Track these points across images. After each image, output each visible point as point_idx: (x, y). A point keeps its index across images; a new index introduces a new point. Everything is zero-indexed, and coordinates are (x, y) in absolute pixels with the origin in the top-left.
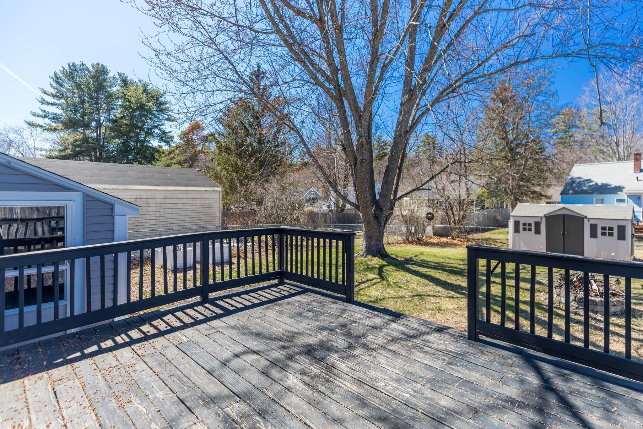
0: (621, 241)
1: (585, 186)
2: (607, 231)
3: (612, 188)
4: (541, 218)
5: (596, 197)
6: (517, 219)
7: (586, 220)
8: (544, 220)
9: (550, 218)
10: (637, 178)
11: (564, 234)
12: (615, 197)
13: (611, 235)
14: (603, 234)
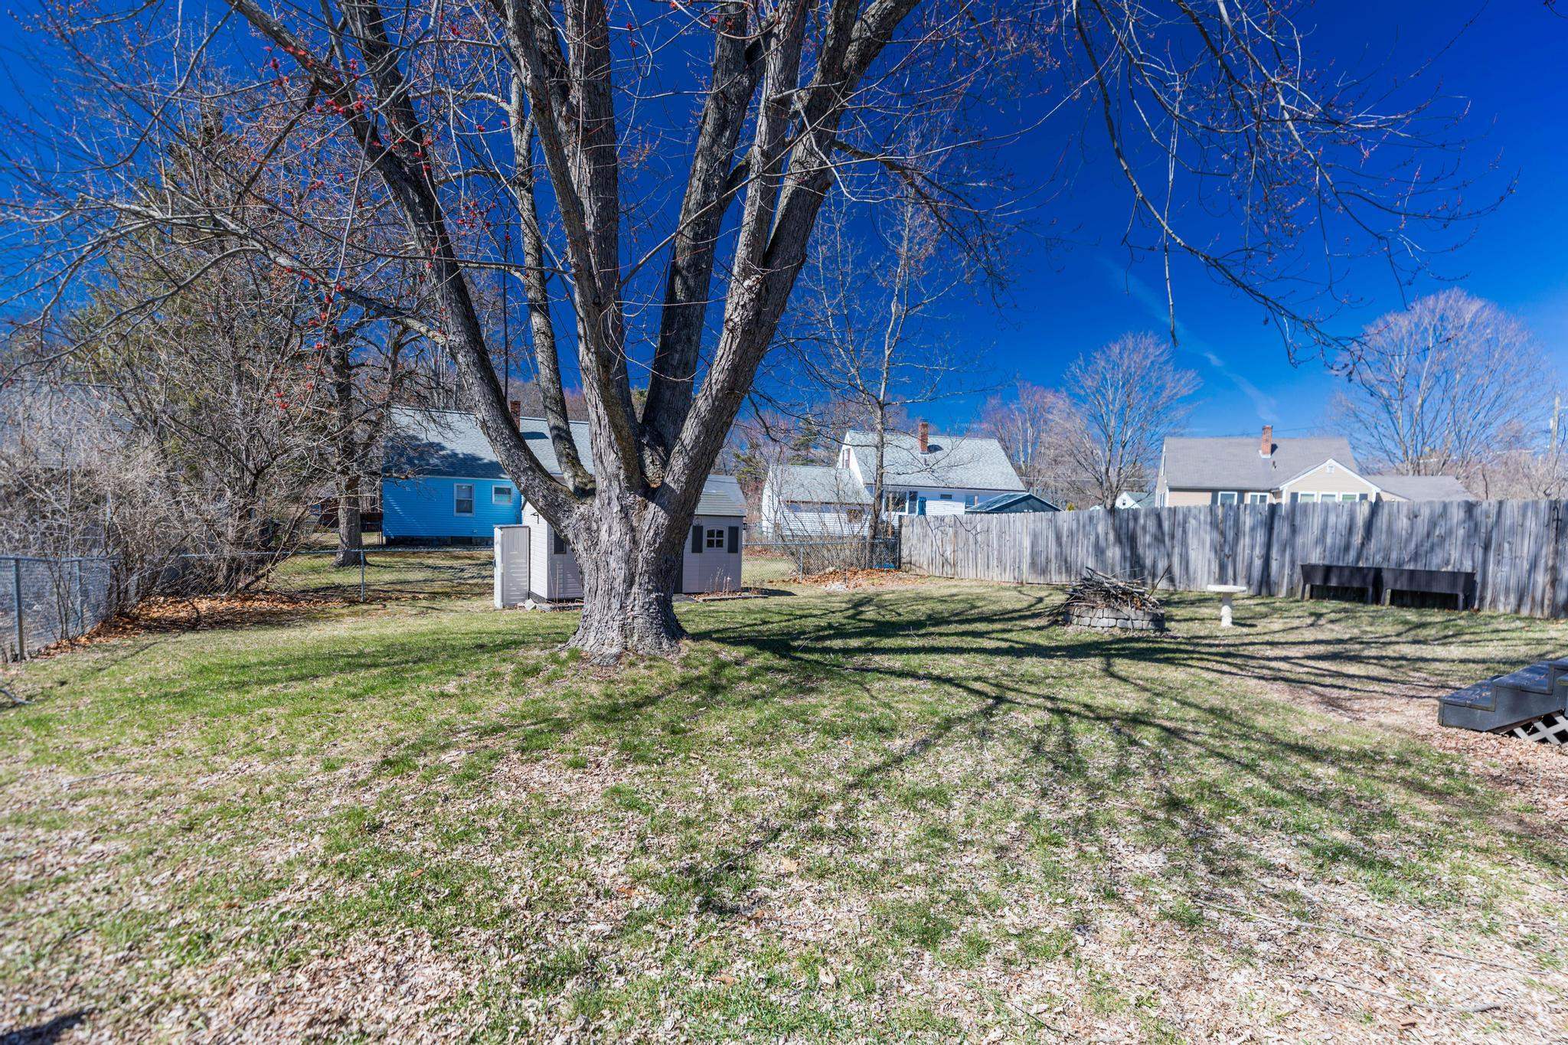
0: (732, 555)
1: (432, 456)
2: (715, 538)
5: (457, 482)
13: (720, 544)
14: (710, 544)
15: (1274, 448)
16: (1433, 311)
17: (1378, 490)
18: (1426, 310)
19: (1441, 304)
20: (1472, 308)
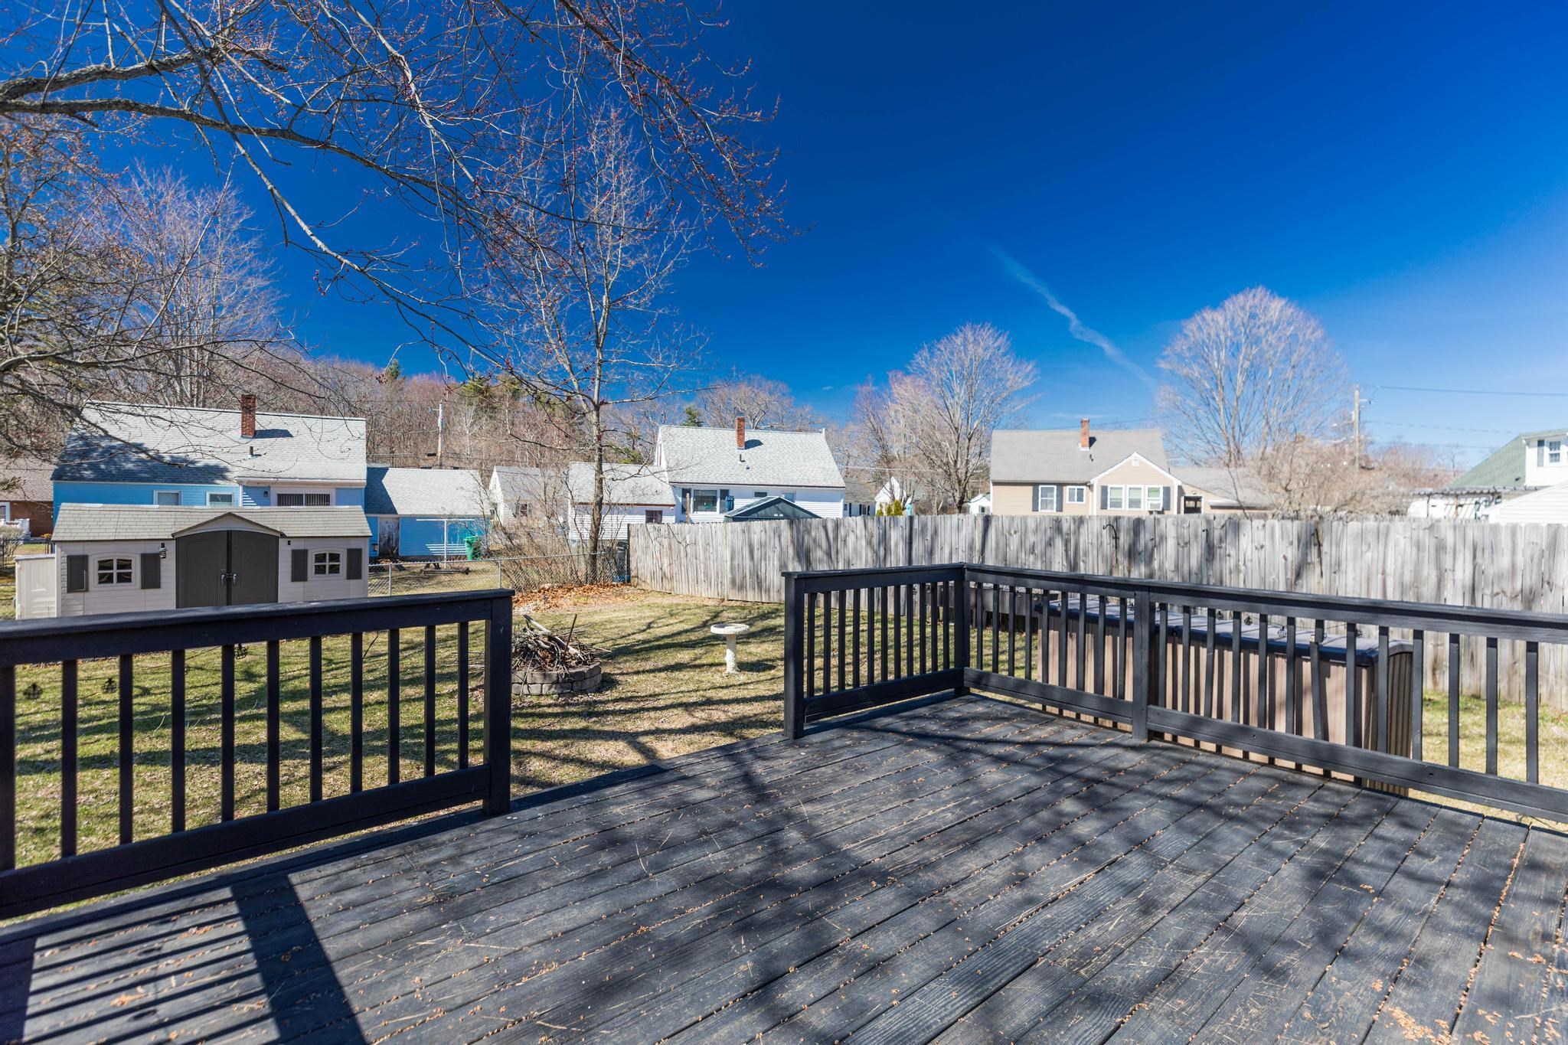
0: (353, 582)
1: (128, 460)
2: (327, 564)
3: (198, 469)
4: (163, 542)
5: (159, 488)
6: (78, 551)
7: (282, 542)
8: (171, 548)
9: (188, 543)
10: (252, 448)
11: (229, 580)
12: (209, 490)
13: (335, 570)
14: (320, 570)
15: (1092, 441)
16: (1243, 308)
17: (1180, 483)
18: (1239, 305)
19: (1251, 302)
20: (1277, 308)
